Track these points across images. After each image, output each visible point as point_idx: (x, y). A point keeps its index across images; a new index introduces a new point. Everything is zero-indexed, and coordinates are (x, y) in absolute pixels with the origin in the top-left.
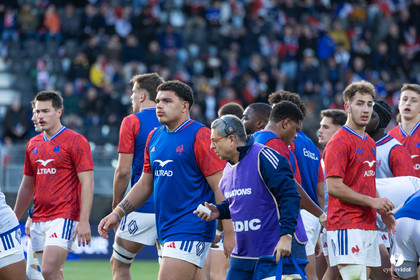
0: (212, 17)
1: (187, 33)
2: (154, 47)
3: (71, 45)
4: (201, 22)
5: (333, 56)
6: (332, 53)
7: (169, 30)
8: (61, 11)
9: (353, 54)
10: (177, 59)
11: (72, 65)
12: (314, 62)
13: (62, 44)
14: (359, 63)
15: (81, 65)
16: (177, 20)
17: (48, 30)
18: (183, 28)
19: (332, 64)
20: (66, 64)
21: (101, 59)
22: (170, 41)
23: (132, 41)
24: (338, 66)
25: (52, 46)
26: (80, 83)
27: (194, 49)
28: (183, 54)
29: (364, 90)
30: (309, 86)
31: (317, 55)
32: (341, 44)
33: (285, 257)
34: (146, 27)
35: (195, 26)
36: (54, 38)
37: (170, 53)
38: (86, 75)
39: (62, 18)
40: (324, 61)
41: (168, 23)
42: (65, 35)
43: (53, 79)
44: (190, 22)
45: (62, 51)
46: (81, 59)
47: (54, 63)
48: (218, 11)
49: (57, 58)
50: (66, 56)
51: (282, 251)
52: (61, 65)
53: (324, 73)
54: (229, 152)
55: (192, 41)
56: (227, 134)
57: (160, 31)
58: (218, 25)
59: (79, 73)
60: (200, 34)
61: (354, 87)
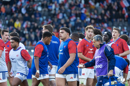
0: (50, 8)
1: (43, 13)
2: (33, 16)
3: (8, 16)
4: (46, 9)
5: (85, 19)
6: (85, 18)
7: (37, 12)
8: (6, 7)
9: (91, 19)
10: (40, 20)
11: (9, 22)
12: (80, 21)
13: (6, 16)
14: (93, 21)
15: (11, 22)
16: (40, 9)
17: (2, 12)
18: (41, 11)
19: (85, 21)
20: (7, 22)
21: (17, 20)
22: (38, 15)
23: (27, 15)
24: (87, 22)
25: (3, 17)
26: (11, 27)
27: (45, 18)
28: (41, 19)
29: (91, 28)
30: (78, 28)
31: (81, 19)
32: (87, 16)
33: (111, 76)
34: (30, 11)
35: (45, 11)
36: (3, 14)
37: (38, 18)
38: (13, 25)
39: (6, 8)
40: (83, 21)
41: (37, 10)
42: (7, 14)
43: (3, 26)
44: (43, 10)
45: (6, 18)
46: (11, 20)
47: (3, 22)
48: (52, 6)
49: (4, 20)
50: (7, 19)
51: (110, 75)
52: (6, 22)
53: (83, 24)
54: (98, 46)
55: (44, 15)
56: (98, 40)
57: (34, 12)
58: (51, 10)
59: (11, 24)
60: (46, 13)
61: (88, 27)
